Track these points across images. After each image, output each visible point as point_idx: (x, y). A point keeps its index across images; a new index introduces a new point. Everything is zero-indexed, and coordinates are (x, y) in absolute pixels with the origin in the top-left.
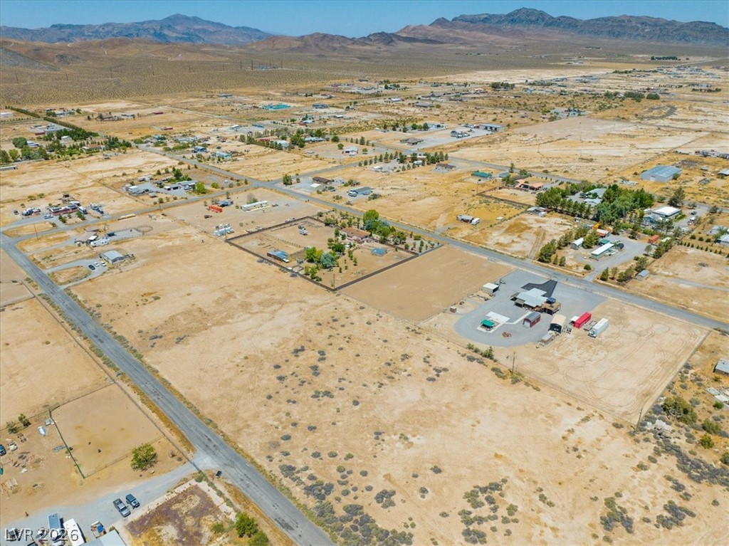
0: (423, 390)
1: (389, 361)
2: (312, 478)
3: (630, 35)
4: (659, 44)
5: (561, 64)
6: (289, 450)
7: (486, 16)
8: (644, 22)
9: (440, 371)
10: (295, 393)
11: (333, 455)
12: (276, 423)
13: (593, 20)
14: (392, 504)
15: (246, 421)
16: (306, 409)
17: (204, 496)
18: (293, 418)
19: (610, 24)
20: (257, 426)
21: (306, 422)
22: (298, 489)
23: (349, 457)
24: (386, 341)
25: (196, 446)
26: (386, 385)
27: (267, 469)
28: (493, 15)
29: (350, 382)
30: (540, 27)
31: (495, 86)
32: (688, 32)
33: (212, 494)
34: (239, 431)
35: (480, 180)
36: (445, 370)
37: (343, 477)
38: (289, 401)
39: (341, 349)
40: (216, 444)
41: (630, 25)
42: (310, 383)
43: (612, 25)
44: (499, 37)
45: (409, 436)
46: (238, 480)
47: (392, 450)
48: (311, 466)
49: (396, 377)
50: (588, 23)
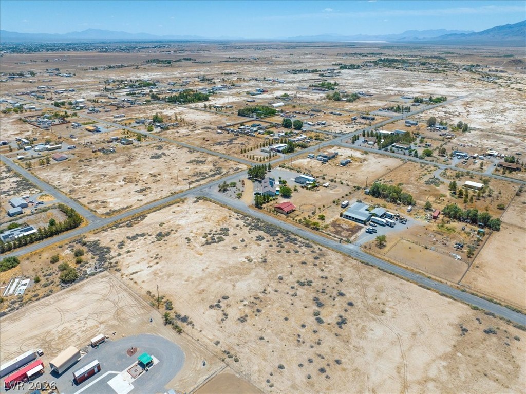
0: (233, 289)
1: (258, 314)
2: (296, 244)
6: (312, 253)
9: (216, 305)
10: (325, 284)
11: (288, 252)
12: (327, 265)
14: (257, 237)
15: (345, 266)
16: (312, 274)
17: (342, 236)
18: (318, 269)
20: (336, 263)
21: (309, 266)
22: (300, 240)
23: (279, 252)
24: (262, 338)
25: (363, 252)
26: (261, 293)
27: (319, 246)
29: (288, 293)
33: (338, 237)
34: (346, 261)
36: (211, 307)
37: (280, 245)
38: (326, 278)
39: (303, 326)
40: (353, 254)
42: (318, 291)
45: (247, 262)
46: (330, 241)
47: (257, 255)
48: (298, 248)
49: (252, 299)
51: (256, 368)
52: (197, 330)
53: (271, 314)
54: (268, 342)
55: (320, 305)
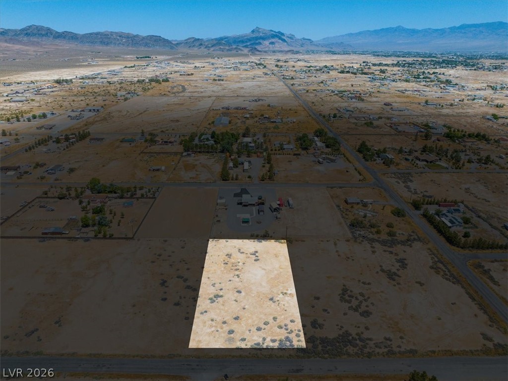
0: (260, 267)
1: (224, 262)
3: (115, 44)
4: (134, 49)
5: (84, 64)
6: (242, 337)
7: (2, 30)
8: (121, 35)
9: (255, 254)
12: (213, 329)
13: (87, 34)
16: (218, 311)
18: (218, 320)
19: (100, 36)
21: (228, 317)
23: (275, 319)
25: (185, 375)
28: (9, 30)
29: (220, 283)
30: (51, 39)
31: (58, 82)
32: (148, 41)
35: (130, 144)
40: (197, 364)
41: (112, 37)
43: (101, 38)
44: (21, 46)
46: (240, 371)
48: (264, 336)
49: (239, 268)
50: (84, 36)
55: (188, 287)
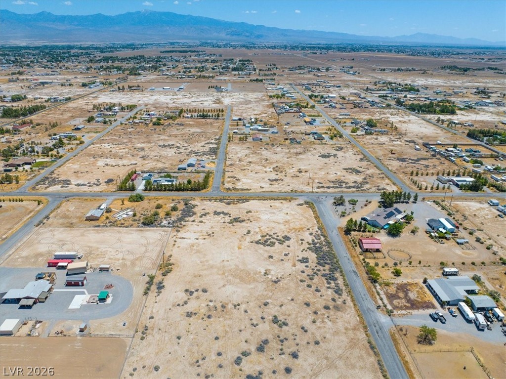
2: (329, 283)
6: (331, 300)
9: (191, 292)
10: (296, 335)
12: (327, 320)
15: (345, 333)
16: (299, 319)
17: (391, 303)
18: (313, 318)
20: (340, 325)
21: (307, 310)
22: (339, 282)
23: (302, 281)
24: (179, 338)
25: (388, 334)
26: (233, 304)
27: (349, 298)
33: (386, 301)
34: (354, 329)
36: (187, 291)
37: (313, 275)
38: (306, 331)
39: (219, 354)
40: (373, 327)
42: (279, 337)
45: (262, 273)
46: (368, 301)
47: (279, 273)
48: (325, 288)
51: (143, 354)
52: (156, 299)
53: (213, 325)
54: (179, 343)
55: (260, 349)
